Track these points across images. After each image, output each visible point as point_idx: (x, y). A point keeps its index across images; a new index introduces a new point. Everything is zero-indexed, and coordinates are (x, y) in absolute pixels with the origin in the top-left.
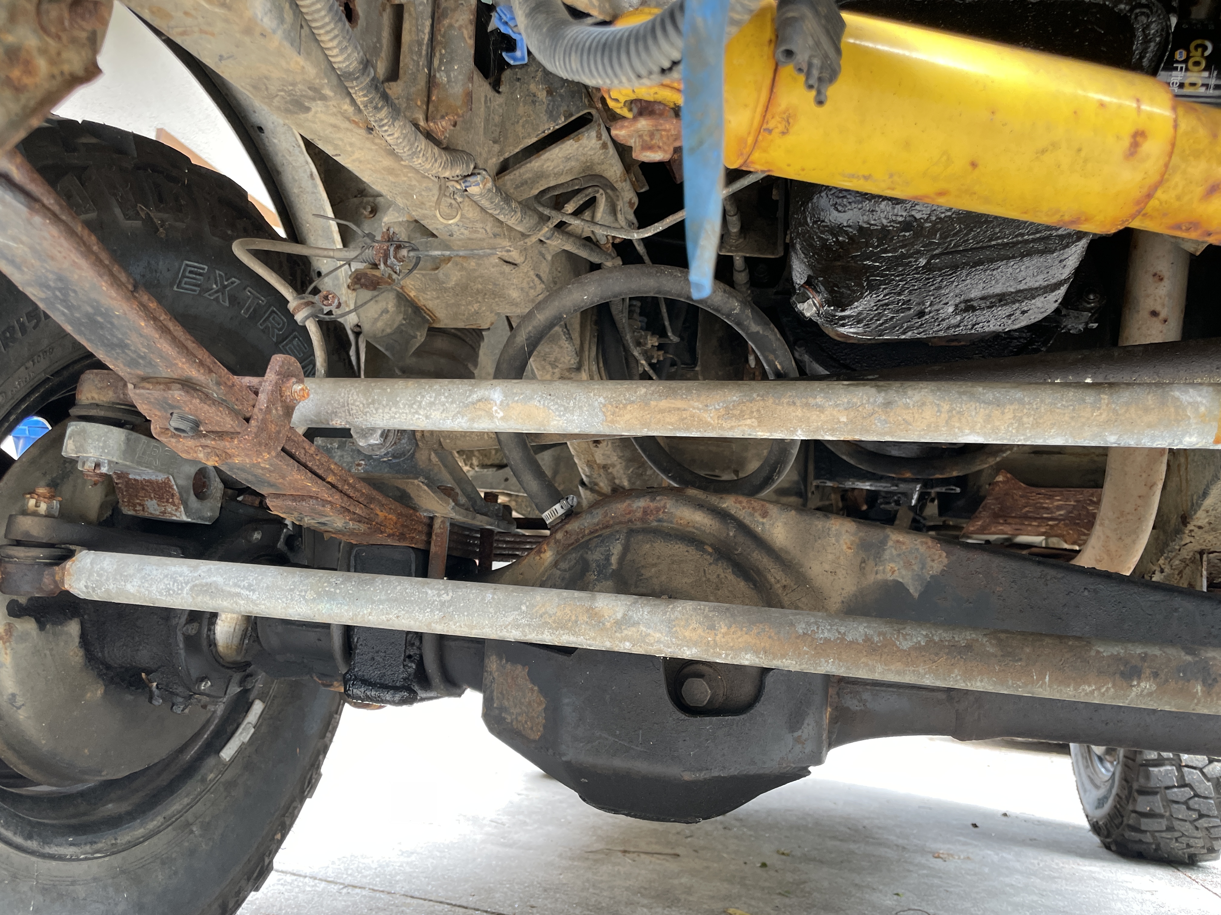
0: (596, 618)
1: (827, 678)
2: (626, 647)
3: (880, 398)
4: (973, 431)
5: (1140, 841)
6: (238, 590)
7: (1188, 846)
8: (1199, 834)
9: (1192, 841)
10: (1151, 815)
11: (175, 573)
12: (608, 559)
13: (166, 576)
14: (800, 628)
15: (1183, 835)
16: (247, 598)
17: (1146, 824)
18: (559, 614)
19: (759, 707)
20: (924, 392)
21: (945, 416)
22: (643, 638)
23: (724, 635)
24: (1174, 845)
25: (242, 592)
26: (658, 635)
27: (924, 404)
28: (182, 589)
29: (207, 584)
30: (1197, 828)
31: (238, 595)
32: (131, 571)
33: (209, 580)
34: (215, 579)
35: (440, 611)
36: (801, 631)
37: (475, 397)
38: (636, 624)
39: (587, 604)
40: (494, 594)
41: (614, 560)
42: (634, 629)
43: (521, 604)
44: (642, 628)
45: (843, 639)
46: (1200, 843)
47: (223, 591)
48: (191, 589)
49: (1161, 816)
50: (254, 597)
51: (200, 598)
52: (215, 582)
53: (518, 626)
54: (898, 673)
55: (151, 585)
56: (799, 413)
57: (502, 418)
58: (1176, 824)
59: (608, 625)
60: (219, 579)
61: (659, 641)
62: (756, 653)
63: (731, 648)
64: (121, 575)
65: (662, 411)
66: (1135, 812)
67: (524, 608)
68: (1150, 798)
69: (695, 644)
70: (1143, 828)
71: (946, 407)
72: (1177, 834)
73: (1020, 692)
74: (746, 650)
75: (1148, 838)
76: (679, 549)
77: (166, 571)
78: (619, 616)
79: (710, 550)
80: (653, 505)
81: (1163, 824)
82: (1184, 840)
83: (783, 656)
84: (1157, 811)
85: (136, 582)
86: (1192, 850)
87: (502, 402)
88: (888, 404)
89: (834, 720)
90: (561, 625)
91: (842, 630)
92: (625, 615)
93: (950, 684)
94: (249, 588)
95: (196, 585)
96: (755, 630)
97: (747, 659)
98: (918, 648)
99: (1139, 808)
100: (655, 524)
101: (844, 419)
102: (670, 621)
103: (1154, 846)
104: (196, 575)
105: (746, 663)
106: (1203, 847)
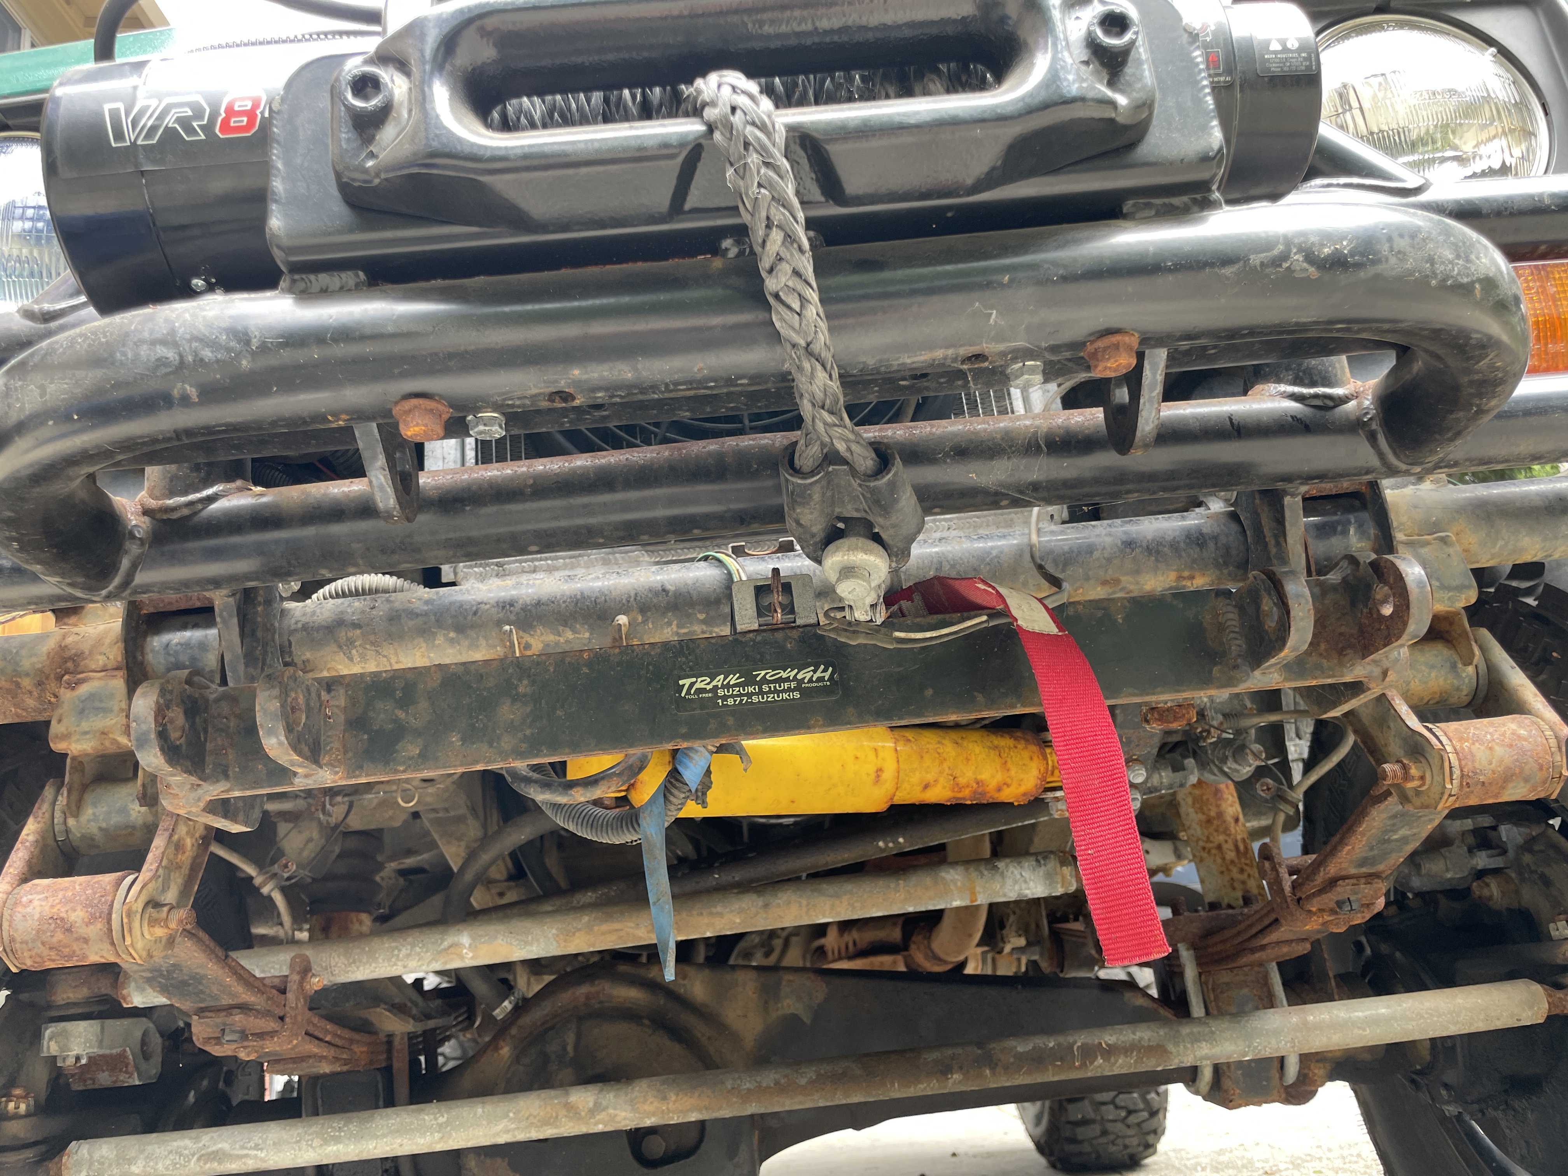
0: (572, 1111)
1: (752, 1116)
2: (600, 1128)
3: (760, 902)
4: (824, 916)
5: (1080, 1153)
6: (246, 1152)
7: (1126, 1147)
8: (1131, 1132)
9: (1127, 1141)
10: (1085, 1122)
11: (178, 1147)
12: (564, 1048)
13: (171, 1152)
14: (729, 1084)
15: (1118, 1137)
16: (256, 1157)
17: (1082, 1133)
18: (542, 1114)
19: (703, 1146)
20: (789, 893)
21: (804, 909)
22: (613, 1118)
23: (675, 1102)
24: (1113, 1149)
25: (250, 1152)
26: (624, 1114)
27: (790, 903)
28: (189, 1161)
29: (213, 1152)
30: (1128, 1126)
31: (246, 1156)
32: (133, 1153)
33: (214, 1148)
34: (220, 1146)
35: (439, 1132)
36: (729, 1087)
37: (446, 944)
38: (606, 1108)
39: (563, 1100)
40: (483, 1107)
41: (570, 1049)
42: (604, 1113)
43: (509, 1111)
44: (611, 1111)
45: (760, 1087)
46: (1134, 1141)
47: (230, 1155)
48: (199, 1159)
49: (1093, 1121)
50: (263, 1155)
51: (208, 1166)
52: (221, 1149)
53: (508, 1131)
54: (801, 1103)
55: (157, 1164)
56: (706, 920)
57: (472, 958)
58: (1109, 1126)
59: (583, 1114)
60: (225, 1146)
61: (625, 1119)
62: (700, 1111)
63: (681, 1111)
64: (124, 1160)
65: (603, 934)
66: (1069, 1123)
67: (511, 1115)
68: (1079, 1105)
69: (654, 1114)
70: (1080, 1137)
71: (804, 902)
72: (1112, 1137)
73: (881, 1098)
74: (692, 1110)
75: (1087, 1148)
76: (623, 1028)
77: (169, 1148)
78: (591, 1105)
79: (646, 1022)
80: (593, 990)
81: (1096, 1129)
82: (1119, 1141)
83: (719, 1109)
84: (1088, 1117)
85: (141, 1163)
86: (1129, 1151)
87: (470, 945)
88: (766, 906)
89: (761, 1141)
90: (545, 1122)
91: (758, 1079)
92: (595, 1103)
93: (837, 1102)
94: (257, 1147)
95: (203, 1155)
96: (697, 1094)
97: (693, 1117)
98: (811, 1082)
99: (1072, 1118)
100: (597, 1006)
101: (738, 920)
102: (632, 1100)
103: (1094, 1156)
104: (201, 1145)
105: (693, 1119)
106: (1139, 1145)
